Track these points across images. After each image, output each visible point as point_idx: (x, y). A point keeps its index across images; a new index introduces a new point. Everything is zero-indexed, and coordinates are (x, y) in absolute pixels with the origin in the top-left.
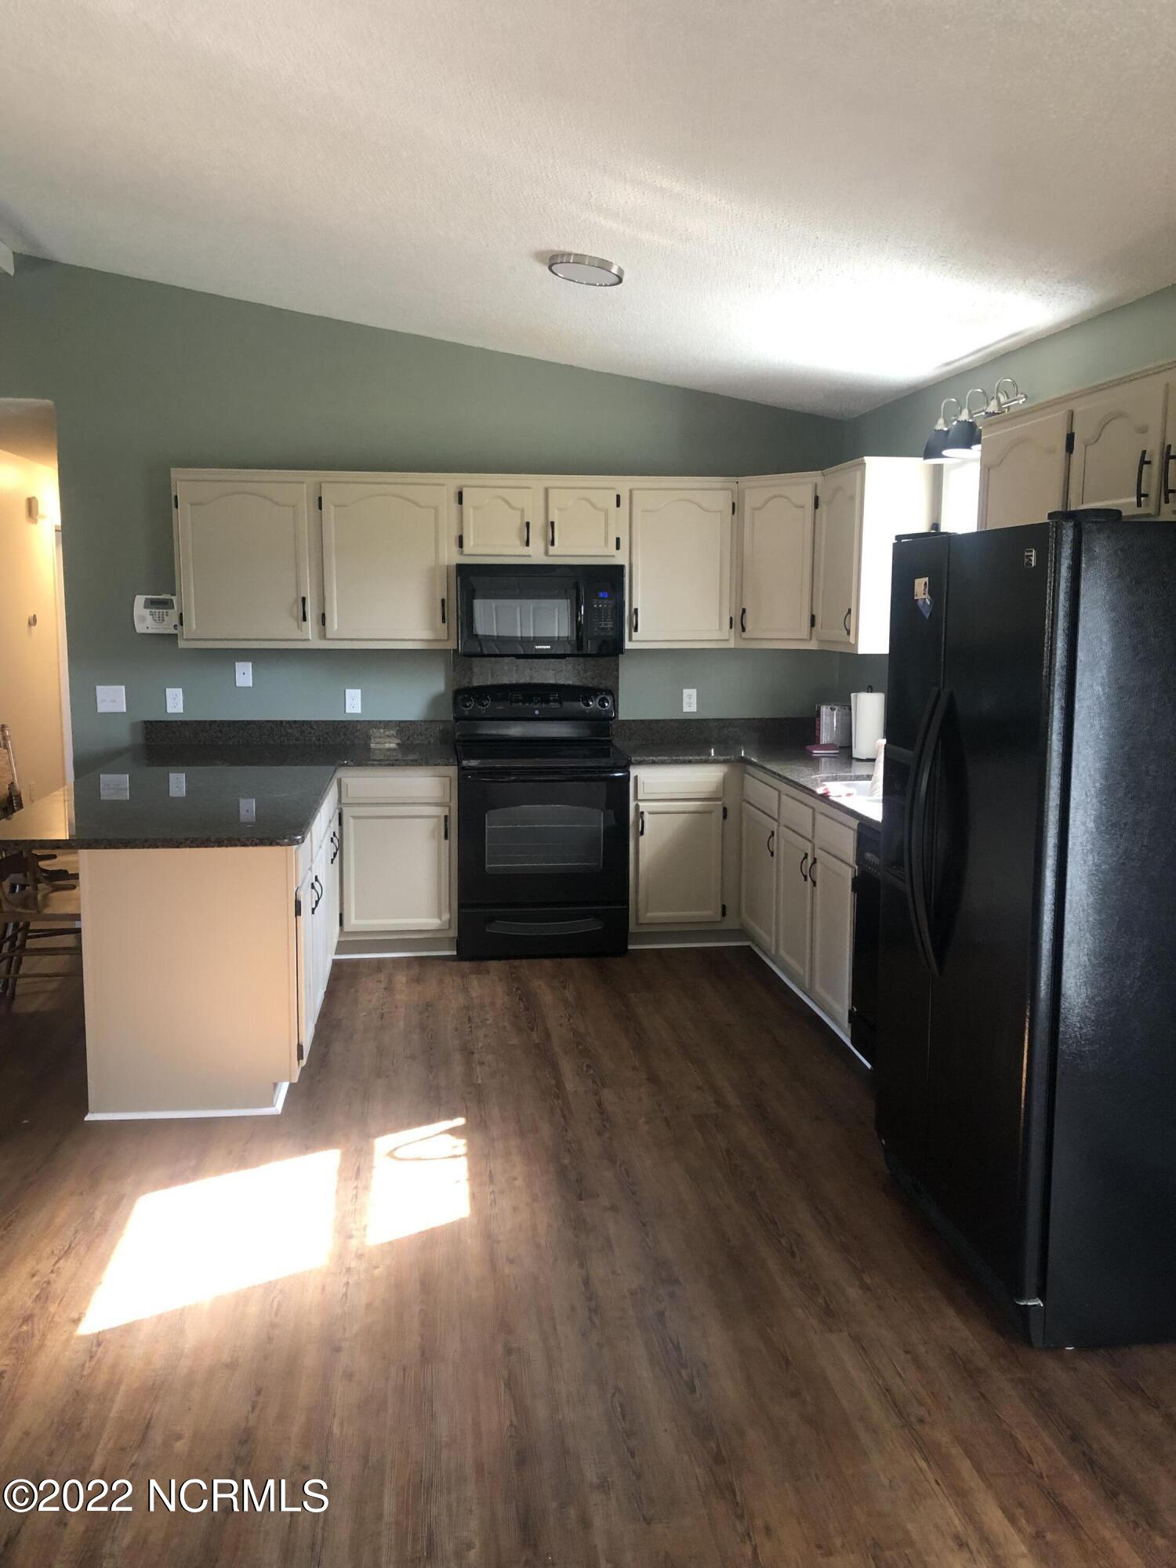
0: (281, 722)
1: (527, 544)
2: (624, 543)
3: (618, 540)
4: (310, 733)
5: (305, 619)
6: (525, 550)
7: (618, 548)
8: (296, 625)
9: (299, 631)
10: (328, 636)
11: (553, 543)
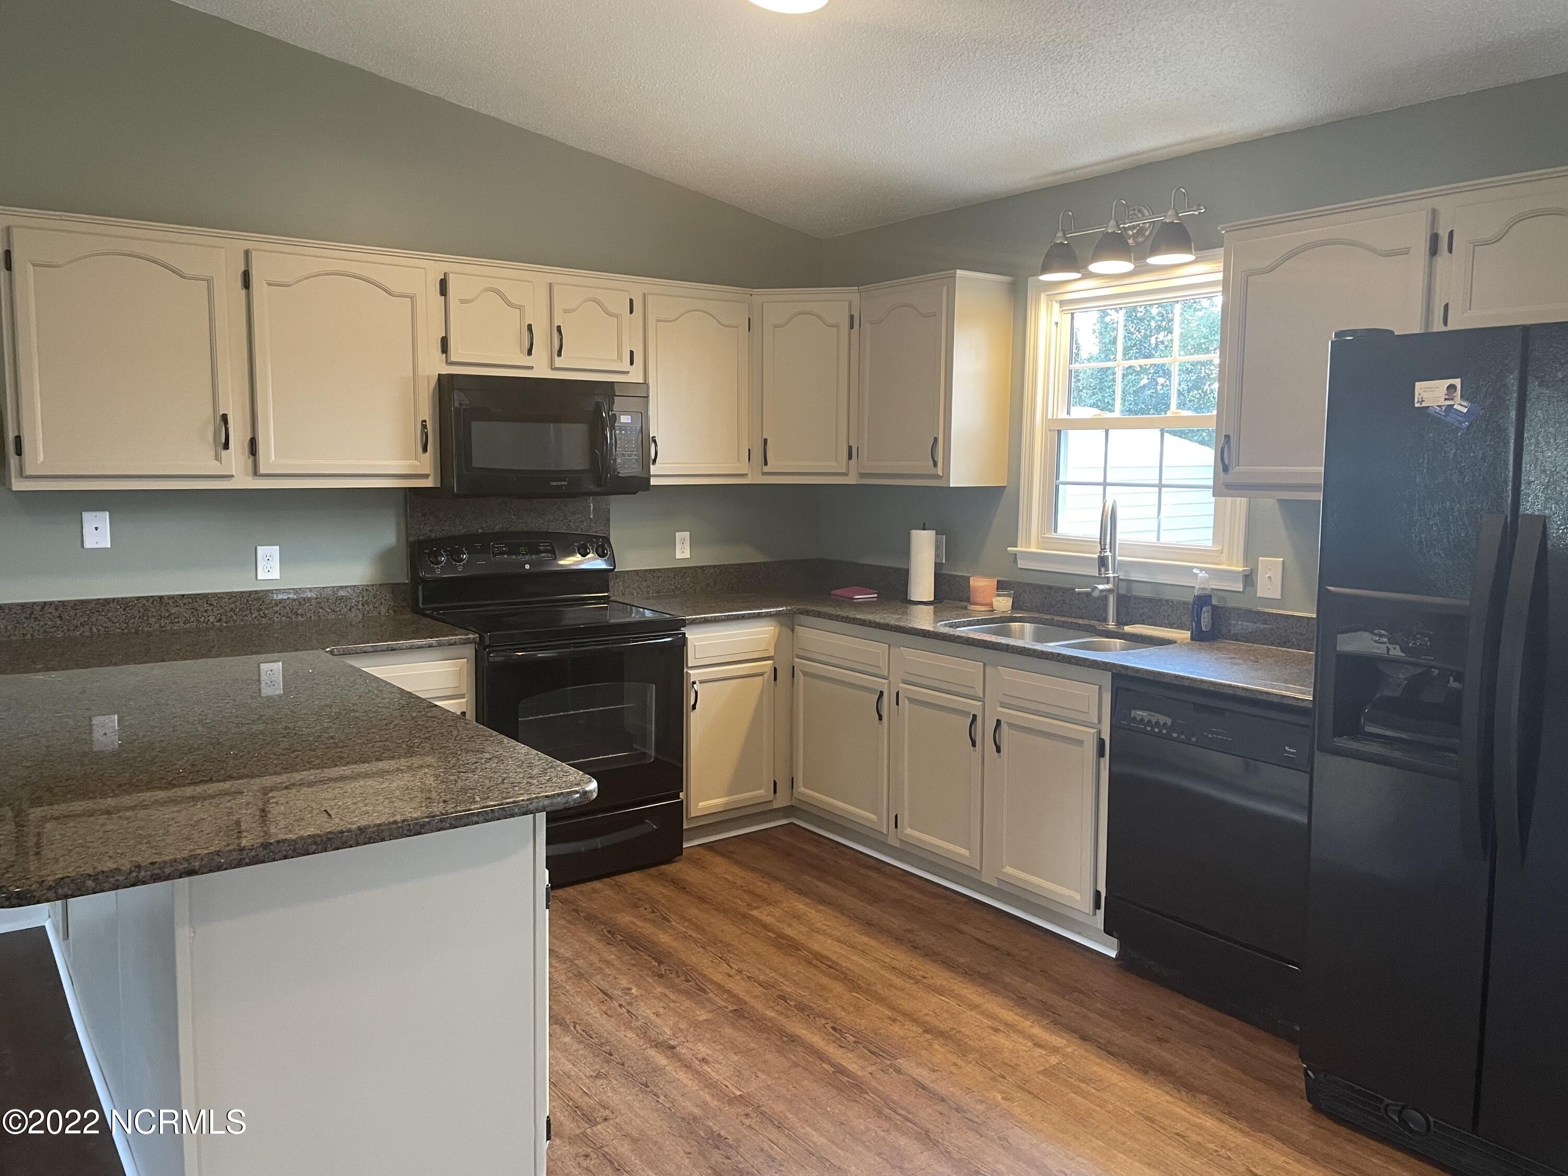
0: (161, 598)
1: (530, 352)
2: (638, 359)
3: (632, 353)
4: (206, 611)
5: (226, 446)
6: (525, 361)
7: (632, 363)
8: (212, 453)
9: (218, 463)
10: (262, 471)
11: (559, 354)
